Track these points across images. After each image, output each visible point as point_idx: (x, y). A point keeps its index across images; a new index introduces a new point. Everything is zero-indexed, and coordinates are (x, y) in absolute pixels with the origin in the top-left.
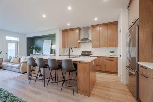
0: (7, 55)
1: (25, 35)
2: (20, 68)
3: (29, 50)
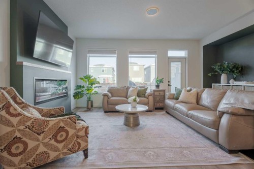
0: (169, 85)
1: (198, 41)
2: (218, 130)
3: (210, 75)
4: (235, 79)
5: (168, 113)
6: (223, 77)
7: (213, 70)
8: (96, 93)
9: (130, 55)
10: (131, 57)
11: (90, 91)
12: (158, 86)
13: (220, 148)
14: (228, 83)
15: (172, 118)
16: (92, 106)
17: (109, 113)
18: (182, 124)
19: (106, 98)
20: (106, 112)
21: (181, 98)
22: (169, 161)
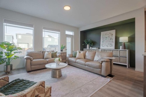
0: (66, 50)
1: (78, 28)
2: (101, 69)
3: (83, 45)
4: (92, 47)
5: (70, 65)
6: (88, 46)
7: (84, 43)
8: (16, 57)
9: (43, 30)
10: (45, 31)
11: (10, 56)
12: (62, 51)
13: (102, 76)
14: (89, 48)
15: (74, 67)
16: (11, 69)
17: (32, 72)
18: (81, 70)
19: (29, 61)
20: (28, 72)
21: (77, 56)
22: (93, 89)
